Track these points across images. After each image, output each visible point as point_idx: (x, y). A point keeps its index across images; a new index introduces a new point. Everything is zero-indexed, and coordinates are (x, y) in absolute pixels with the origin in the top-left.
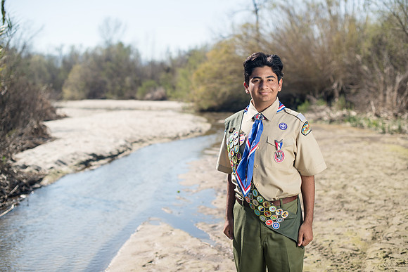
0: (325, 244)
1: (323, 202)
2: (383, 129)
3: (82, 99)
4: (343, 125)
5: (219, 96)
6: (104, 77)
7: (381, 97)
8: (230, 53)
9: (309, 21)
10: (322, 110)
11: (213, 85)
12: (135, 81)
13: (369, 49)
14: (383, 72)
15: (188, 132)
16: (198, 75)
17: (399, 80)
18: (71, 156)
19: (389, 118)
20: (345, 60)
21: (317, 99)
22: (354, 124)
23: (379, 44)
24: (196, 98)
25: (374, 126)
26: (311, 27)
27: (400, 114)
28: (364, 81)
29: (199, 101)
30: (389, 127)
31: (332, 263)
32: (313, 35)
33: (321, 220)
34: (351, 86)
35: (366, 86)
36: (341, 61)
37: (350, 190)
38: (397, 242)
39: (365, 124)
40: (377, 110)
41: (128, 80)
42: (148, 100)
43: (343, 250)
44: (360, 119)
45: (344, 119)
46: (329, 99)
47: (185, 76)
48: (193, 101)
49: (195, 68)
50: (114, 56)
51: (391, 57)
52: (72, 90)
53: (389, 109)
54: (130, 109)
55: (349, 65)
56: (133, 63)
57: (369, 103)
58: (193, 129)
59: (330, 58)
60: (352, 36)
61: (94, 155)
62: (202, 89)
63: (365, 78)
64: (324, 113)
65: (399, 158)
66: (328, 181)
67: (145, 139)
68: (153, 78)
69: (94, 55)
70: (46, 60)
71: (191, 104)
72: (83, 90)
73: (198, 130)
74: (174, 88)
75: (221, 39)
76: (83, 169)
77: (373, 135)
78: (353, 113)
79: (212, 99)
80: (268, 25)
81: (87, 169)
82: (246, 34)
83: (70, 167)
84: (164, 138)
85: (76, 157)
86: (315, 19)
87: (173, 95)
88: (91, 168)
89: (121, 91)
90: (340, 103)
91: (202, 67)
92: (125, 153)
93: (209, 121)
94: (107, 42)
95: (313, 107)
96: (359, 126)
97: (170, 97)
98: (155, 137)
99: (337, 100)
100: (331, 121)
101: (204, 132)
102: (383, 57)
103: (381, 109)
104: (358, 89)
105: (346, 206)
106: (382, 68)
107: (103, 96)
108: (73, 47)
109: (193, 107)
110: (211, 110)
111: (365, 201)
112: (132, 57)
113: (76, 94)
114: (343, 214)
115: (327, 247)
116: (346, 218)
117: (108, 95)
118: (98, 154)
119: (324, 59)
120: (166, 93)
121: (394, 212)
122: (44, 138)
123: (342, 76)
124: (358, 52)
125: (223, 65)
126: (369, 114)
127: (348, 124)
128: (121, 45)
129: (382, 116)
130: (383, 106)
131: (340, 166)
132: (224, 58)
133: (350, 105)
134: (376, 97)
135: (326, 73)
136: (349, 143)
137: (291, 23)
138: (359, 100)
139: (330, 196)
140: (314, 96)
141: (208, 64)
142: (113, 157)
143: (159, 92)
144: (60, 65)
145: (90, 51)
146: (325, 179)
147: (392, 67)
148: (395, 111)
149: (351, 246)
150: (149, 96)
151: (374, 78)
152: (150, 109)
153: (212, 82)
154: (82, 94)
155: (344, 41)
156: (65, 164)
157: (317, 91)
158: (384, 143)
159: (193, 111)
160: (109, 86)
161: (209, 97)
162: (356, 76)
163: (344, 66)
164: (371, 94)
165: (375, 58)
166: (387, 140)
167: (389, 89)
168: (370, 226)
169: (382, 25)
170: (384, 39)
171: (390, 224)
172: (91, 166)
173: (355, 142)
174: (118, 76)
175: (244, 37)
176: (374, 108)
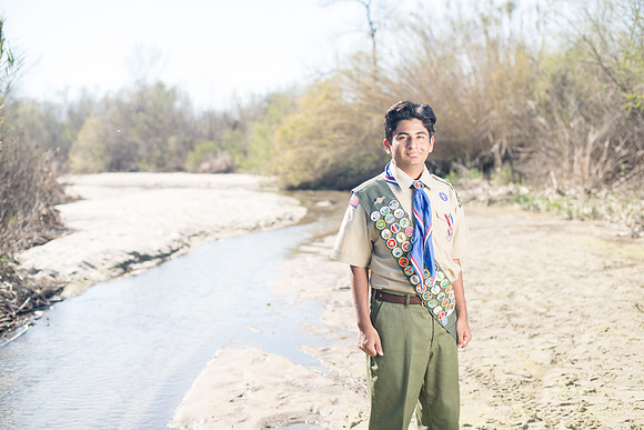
0: (485, 371)
1: (481, 316)
2: (570, 213)
3: (100, 172)
4: (509, 207)
5: (317, 165)
6: (134, 137)
7: (566, 165)
8: (333, 99)
9: (455, 49)
10: (477, 185)
11: (306, 149)
12: (184, 143)
13: (548, 92)
14: (568, 127)
15: (274, 220)
16: (285, 133)
17: (592, 138)
18: (102, 256)
19: (578, 196)
20: (510, 108)
21: (469, 169)
22: (526, 205)
23: (562, 84)
24: (281, 169)
25: (556, 209)
26: (458, 57)
27: (594, 191)
28: (541, 140)
29: (286, 173)
30: (578, 211)
31: (494, 393)
32: (461, 70)
33: (478, 339)
34: (520, 149)
35: (543, 149)
36: (505, 109)
37: (520, 299)
38: (586, 365)
39: (542, 206)
40: (559, 184)
41: (172, 141)
42: (204, 172)
43: (510, 376)
44: (534, 199)
45: (510, 198)
46: (487, 167)
47: (263, 134)
48: (276, 174)
49: (279, 122)
50: (150, 104)
51: (581, 104)
52: (85, 158)
53: (578, 183)
54: (177, 186)
55: (516, 117)
56: (181, 114)
57: (548, 173)
58: (281, 216)
59: (487, 106)
60: (520, 71)
61: (134, 253)
62: (289, 155)
63: (541, 136)
64: (479, 190)
65: (593, 254)
66: (487, 286)
67: (208, 231)
68: (211, 137)
69: (119, 103)
70: (41, 110)
71: (273, 178)
72: (102, 157)
73: (288, 217)
74: (245, 153)
75: (318, 76)
76: (121, 274)
77: (555, 221)
78: (524, 190)
79: (306, 170)
80: (391, 54)
81: (126, 275)
82: (357, 69)
83: (101, 272)
84: (238, 228)
85: (108, 257)
86: (464, 46)
87: (243, 165)
88: (132, 273)
89: (161, 158)
90: (504, 173)
91: (289, 121)
92: (181, 251)
93: (303, 204)
94: (138, 82)
95: (462, 181)
96: (532, 208)
97: (240, 166)
98: (223, 228)
99: (498, 169)
100: (491, 202)
101: (297, 220)
102: (568, 103)
103: (566, 183)
104: (531, 152)
105: (514, 320)
106: (567, 120)
107: (133, 166)
108: (84, 91)
109: (276, 183)
110: (305, 187)
111: (541, 314)
112: (178, 105)
113: (91, 164)
114: (509, 331)
115: (488, 373)
116: (514, 336)
117: (140, 165)
118: (142, 253)
119: (478, 107)
120: (233, 161)
121: (582, 327)
122: (57, 229)
123: (506, 134)
124: (530, 95)
125: (322, 118)
126: (548, 191)
127: (516, 206)
128: (160, 86)
129: (567, 193)
130: (569, 178)
131: (504, 267)
132: (324, 107)
133: (519, 178)
134: (558, 165)
135: (482, 129)
136: (518, 233)
137: (427, 50)
138: (533, 170)
139: (491, 308)
140: (464, 164)
141: (299, 117)
142: (163, 257)
143: (222, 159)
144: (63, 118)
145: (112, 96)
146: (483, 284)
147: (582, 119)
148: (588, 186)
149: (521, 372)
150: (205, 166)
151: (555, 136)
152: (209, 186)
153: (305, 145)
154: (100, 164)
155: (509, 78)
156: (93, 267)
157: (468, 157)
158: (570, 233)
159: (276, 189)
160: (142, 151)
161: (302, 167)
162: (527, 133)
163: (510, 117)
164: (551, 161)
165: (556, 105)
166: (574, 229)
167: (578, 153)
168: (549, 346)
169: (567, 54)
170: (570, 77)
171: (576, 343)
172: (131, 269)
173: (527, 232)
174: (157, 135)
175: (355, 73)
176: (555, 181)
